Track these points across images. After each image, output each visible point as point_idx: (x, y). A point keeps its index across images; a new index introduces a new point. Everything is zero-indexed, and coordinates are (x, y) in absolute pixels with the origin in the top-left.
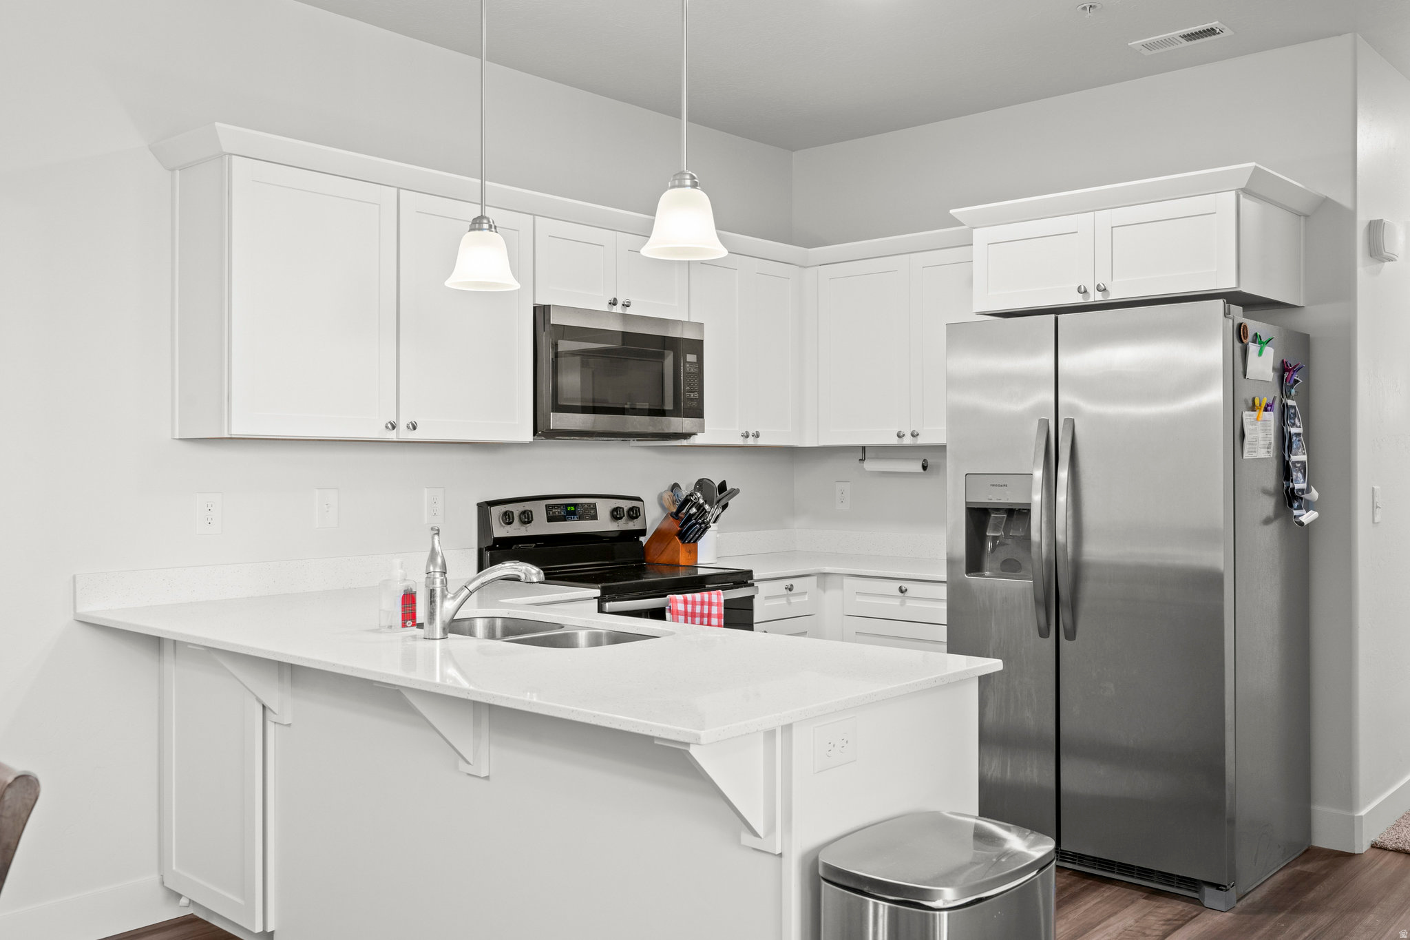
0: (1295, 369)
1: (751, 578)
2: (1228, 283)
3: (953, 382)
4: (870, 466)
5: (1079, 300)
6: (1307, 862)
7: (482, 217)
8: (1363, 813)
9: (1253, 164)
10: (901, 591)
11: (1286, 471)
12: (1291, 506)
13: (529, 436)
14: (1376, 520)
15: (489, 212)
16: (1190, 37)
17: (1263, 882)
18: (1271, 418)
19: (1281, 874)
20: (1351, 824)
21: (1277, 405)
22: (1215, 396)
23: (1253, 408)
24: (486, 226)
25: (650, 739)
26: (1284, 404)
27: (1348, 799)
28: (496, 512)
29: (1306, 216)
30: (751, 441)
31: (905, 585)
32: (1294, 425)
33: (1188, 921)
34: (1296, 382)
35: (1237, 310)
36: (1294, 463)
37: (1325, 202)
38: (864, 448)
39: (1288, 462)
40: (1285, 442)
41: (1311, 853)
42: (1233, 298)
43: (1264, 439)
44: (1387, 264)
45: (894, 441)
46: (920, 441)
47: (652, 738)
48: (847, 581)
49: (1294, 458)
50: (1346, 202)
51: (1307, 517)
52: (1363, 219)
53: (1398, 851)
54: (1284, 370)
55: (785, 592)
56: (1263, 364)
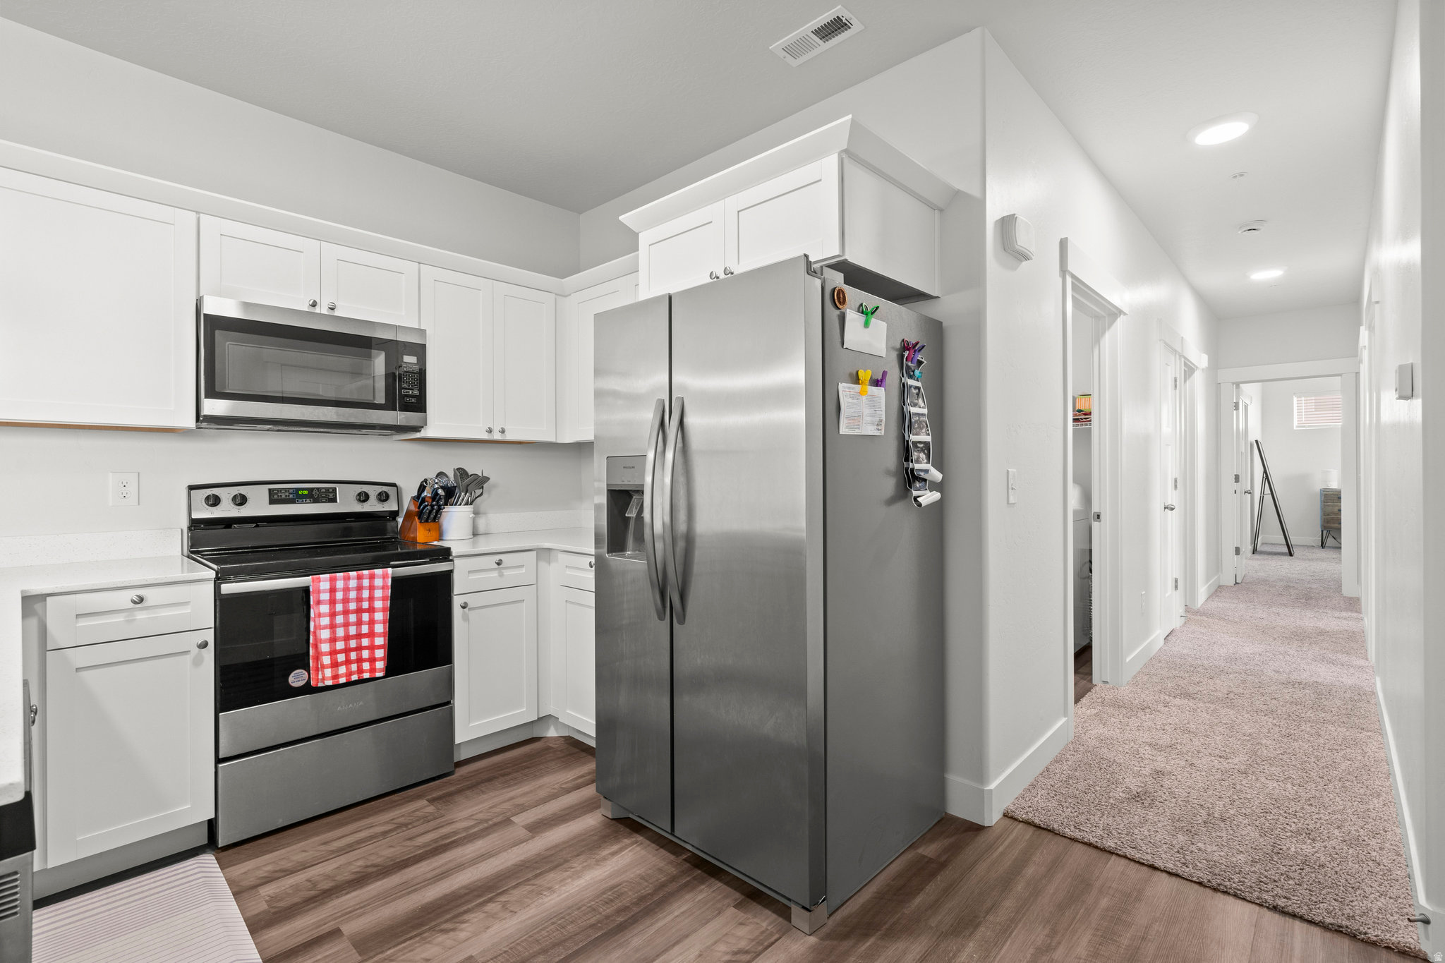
0: (923, 353)
1: (450, 554)
2: (831, 250)
8: (992, 786)
11: (906, 452)
12: (911, 486)
13: (190, 422)
14: (1012, 500)
16: (821, 34)
17: (871, 880)
18: (883, 394)
19: (902, 859)
20: (981, 797)
21: (892, 383)
23: (856, 380)
26: (904, 384)
27: (980, 773)
29: (941, 210)
30: (496, 436)
32: (915, 405)
33: (767, 948)
34: (920, 363)
36: (915, 444)
37: (957, 194)
39: (908, 441)
40: (903, 421)
41: (943, 824)
43: (872, 415)
44: (1025, 263)
48: (562, 556)
49: (914, 438)
50: (975, 192)
51: (926, 498)
52: (994, 210)
53: (1028, 823)
54: (904, 348)
55: (496, 566)
56: (869, 336)
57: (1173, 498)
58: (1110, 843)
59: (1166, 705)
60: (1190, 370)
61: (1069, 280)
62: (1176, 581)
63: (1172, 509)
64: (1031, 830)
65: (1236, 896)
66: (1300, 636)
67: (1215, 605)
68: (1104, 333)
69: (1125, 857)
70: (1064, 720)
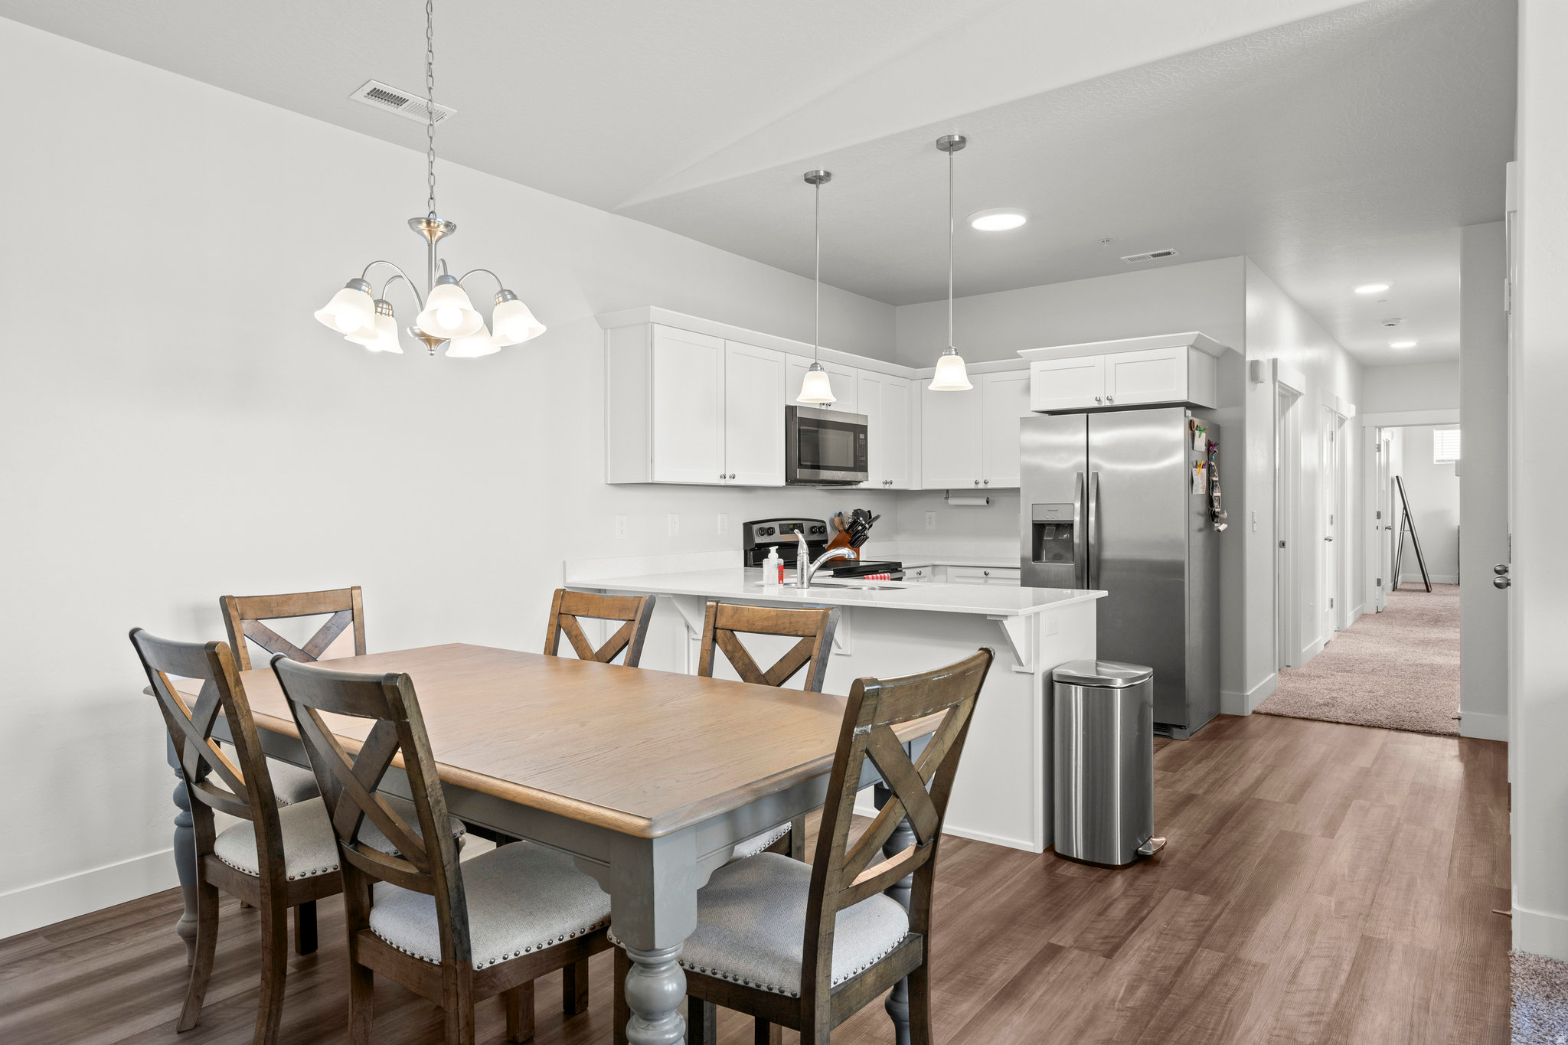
0: (1215, 445)
1: (901, 567)
2: (1182, 397)
3: (1024, 450)
4: (952, 501)
5: (1096, 405)
6: (1219, 720)
7: (816, 363)
8: (1248, 693)
9: (1198, 332)
10: (986, 574)
11: (1210, 501)
12: (1213, 520)
13: (781, 483)
14: (1255, 529)
15: (819, 362)
16: (1155, 256)
17: (1202, 727)
18: (1204, 471)
19: (1207, 726)
20: (1242, 700)
21: (1207, 466)
22: (1179, 458)
23: (1196, 467)
24: (819, 368)
25: (984, 616)
26: (1210, 464)
27: (1241, 685)
28: (755, 527)
29: (1218, 358)
30: (887, 487)
31: (988, 570)
32: (1214, 476)
34: (1215, 452)
35: (1189, 413)
36: (1215, 497)
37: (1228, 350)
38: (948, 490)
39: (1212, 496)
40: (1211, 485)
41: (1220, 716)
42: (1188, 406)
43: (1202, 483)
44: (1259, 384)
45: (972, 486)
46: (989, 486)
47: (986, 615)
48: (949, 569)
49: (1215, 494)
50: (1240, 351)
51: (1223, 527)
52: (1249, 358)
53: (1267, 714)
54: (1210, 445)
55: (916, 576)
56: (1201, 442)
57: (1330, 531)
58: (1315, 717)
59: (1332, 675)
60: (1342, 421)
61: (1277, 384)
62: (1332, 601)
63: (1331, 540)
64: (1269, 719)
65: (1379, 727)
66: (1425, 643)
67: (1359, 626)
68: (1288, 408)
69: (1323, 721)
70: (1273, 675)
